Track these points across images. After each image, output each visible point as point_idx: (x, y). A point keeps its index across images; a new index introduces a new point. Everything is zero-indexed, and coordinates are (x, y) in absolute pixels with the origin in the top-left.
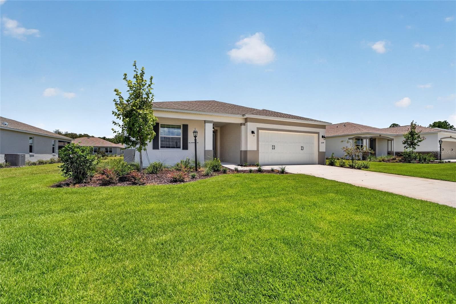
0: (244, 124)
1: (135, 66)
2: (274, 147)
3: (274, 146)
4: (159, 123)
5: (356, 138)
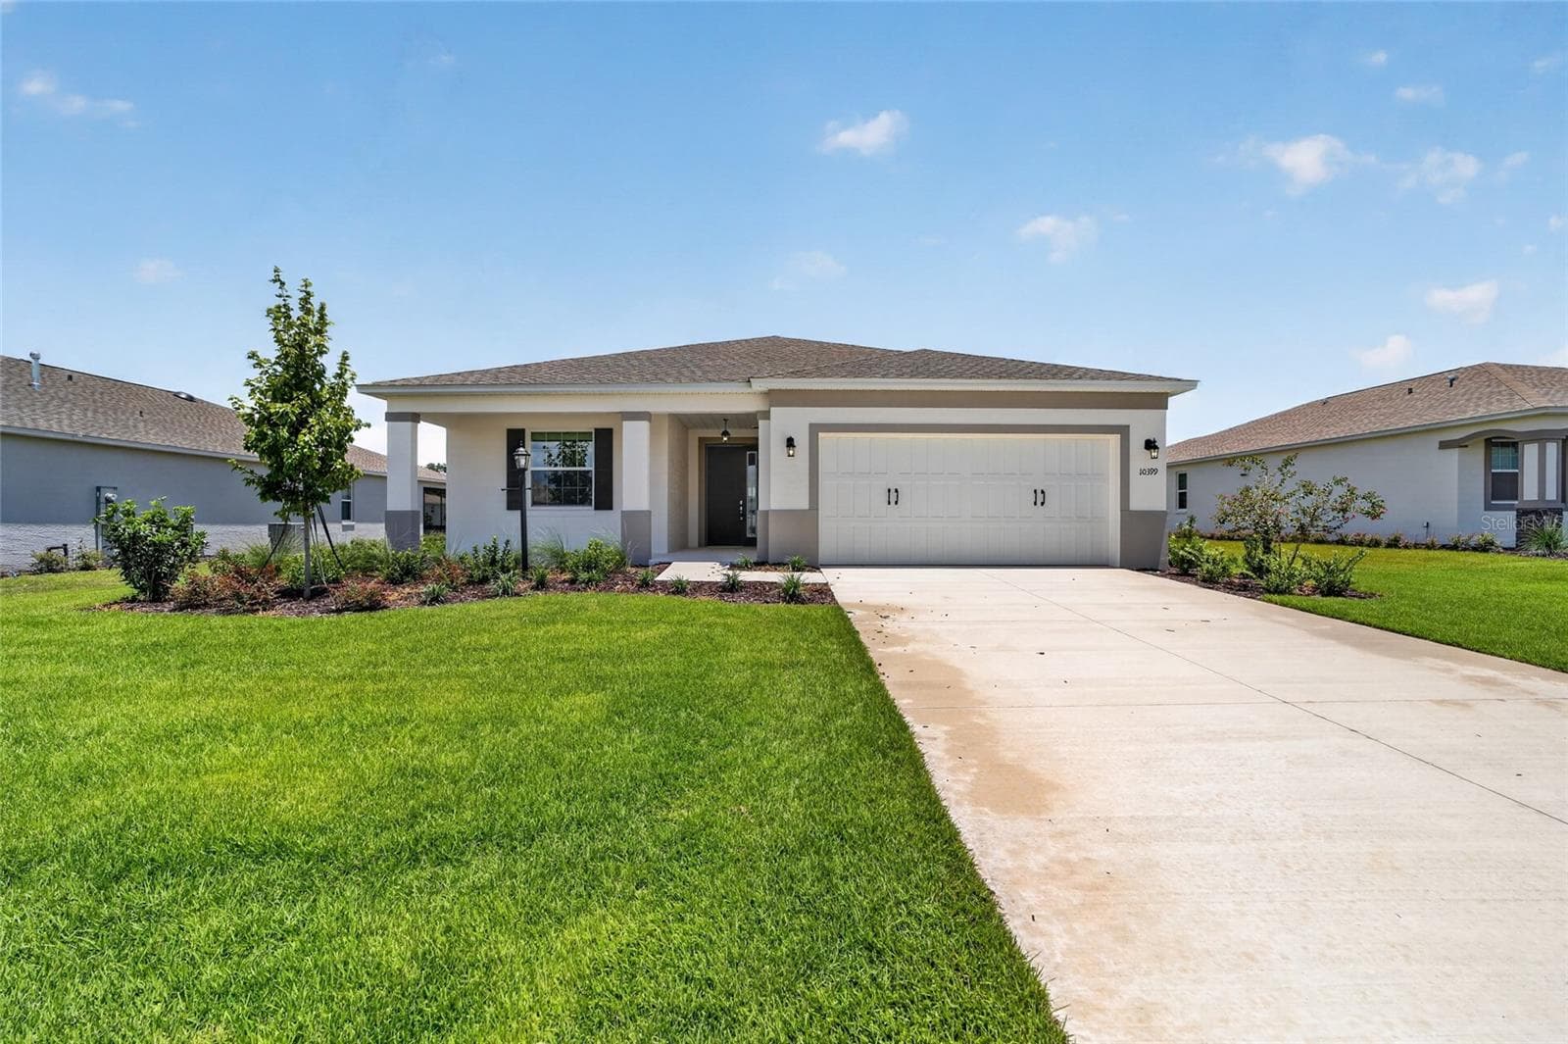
1: (278, 284)
2: (894, 494)
4: (523, 430)
5: (1486, 440)
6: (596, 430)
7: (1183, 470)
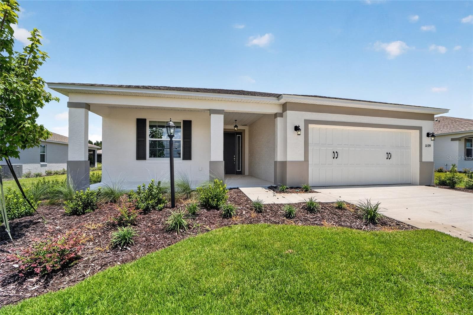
0: (281, 115)
2: (336, 154)
3: (336, 152)
4: (145, 120)
5: (465, 139)
6: (184, 121)
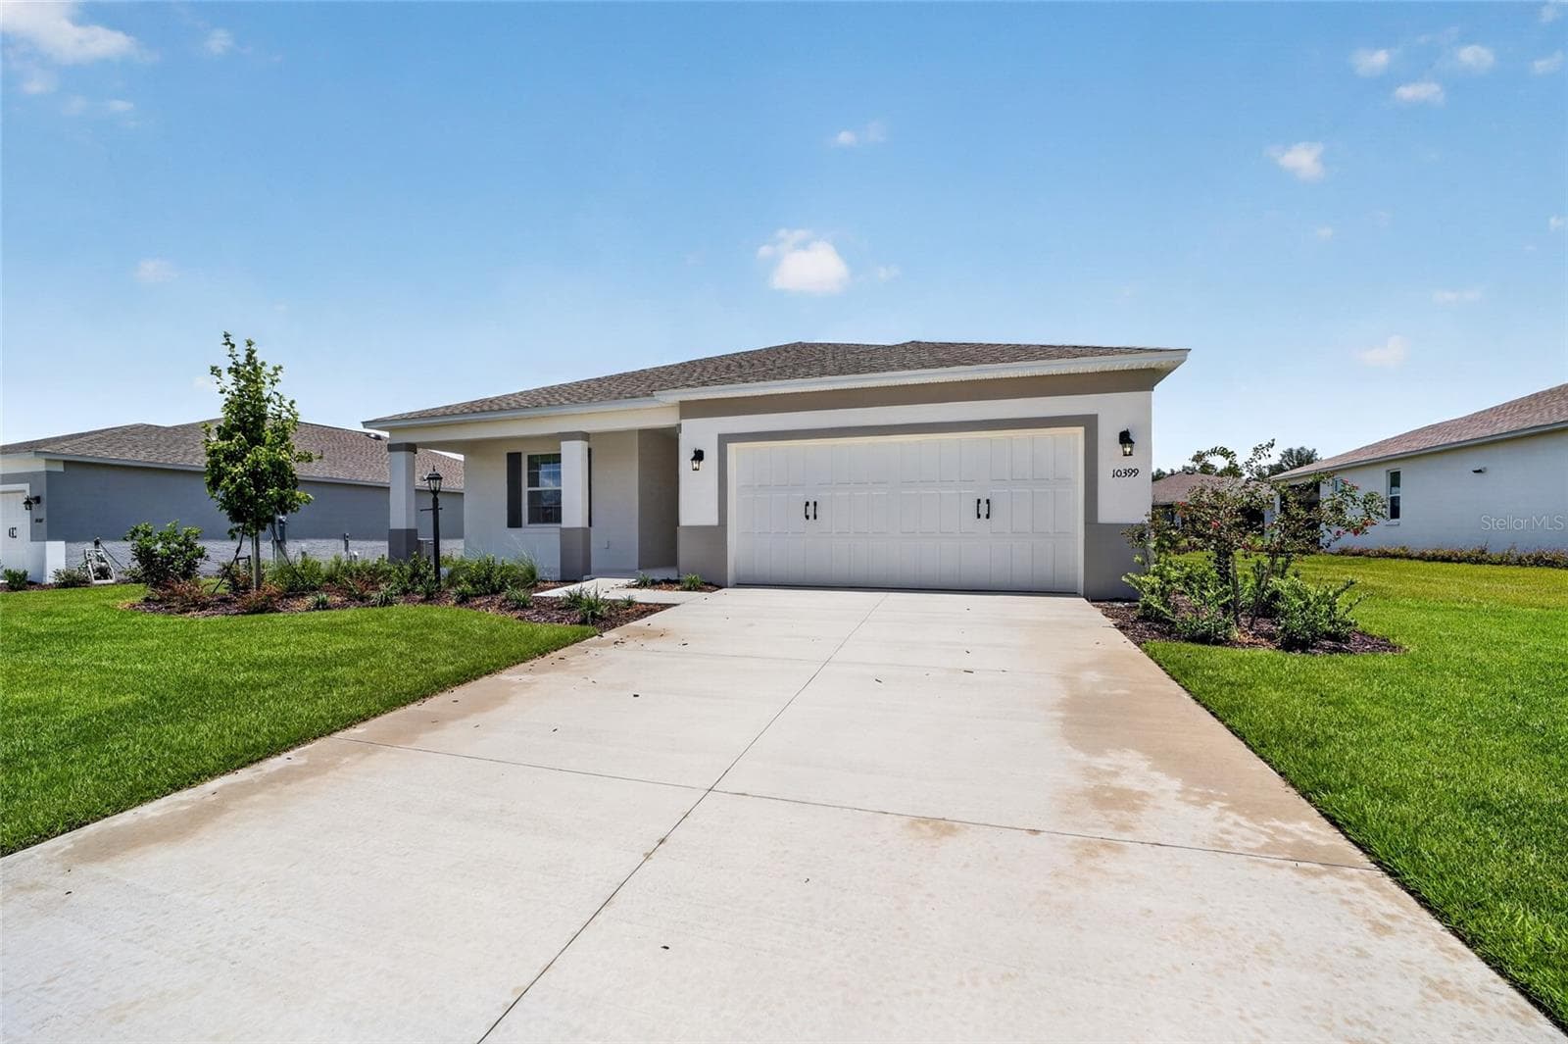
7: (1394, 467)
